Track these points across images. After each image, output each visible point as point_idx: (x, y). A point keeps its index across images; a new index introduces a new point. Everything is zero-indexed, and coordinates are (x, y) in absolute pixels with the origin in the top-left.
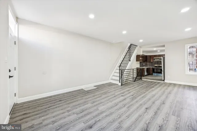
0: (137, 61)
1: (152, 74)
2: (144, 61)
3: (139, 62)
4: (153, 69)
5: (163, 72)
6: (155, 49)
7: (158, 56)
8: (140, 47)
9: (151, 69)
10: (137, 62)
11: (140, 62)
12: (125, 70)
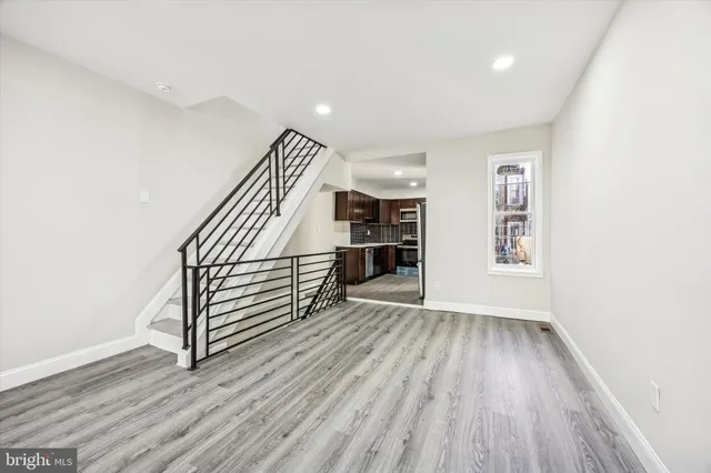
0: (337, 218)
1: (393, 271)
2: (368, 221)
3: (347, 224)
4: (399, 252)
5: (420, 265)
6: (398, 173)
7: (411, 203)
8: (342, 156)
9: (390, 250)
10: (340, 223)
11: (352, 224)
12: (239, 262)
